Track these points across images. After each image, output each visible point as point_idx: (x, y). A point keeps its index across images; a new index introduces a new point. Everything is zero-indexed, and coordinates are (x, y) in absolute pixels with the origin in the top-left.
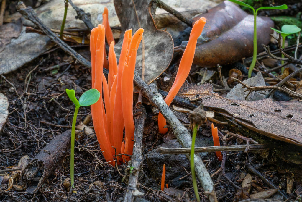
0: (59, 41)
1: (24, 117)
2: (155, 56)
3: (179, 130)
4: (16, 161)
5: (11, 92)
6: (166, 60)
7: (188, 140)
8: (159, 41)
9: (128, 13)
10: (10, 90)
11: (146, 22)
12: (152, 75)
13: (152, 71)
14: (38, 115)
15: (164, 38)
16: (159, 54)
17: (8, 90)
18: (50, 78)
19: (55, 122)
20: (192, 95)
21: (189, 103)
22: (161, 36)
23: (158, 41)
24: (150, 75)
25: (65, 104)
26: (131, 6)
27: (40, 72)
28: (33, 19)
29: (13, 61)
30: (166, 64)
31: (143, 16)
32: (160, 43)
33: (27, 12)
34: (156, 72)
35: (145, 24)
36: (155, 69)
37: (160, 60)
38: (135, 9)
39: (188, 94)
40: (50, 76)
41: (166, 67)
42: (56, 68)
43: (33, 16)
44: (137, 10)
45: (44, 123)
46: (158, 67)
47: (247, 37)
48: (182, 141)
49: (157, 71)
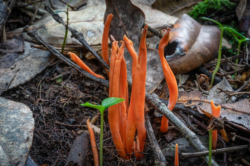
0: (64, 58)
1: (44, 121)
2: (150, 70)
3: (190, 135)
4: (45, 159)
5: (26, 98)
6: (160, 74)
7: (199, 144)
8: (151, 57)
9: (117, 33)
10: (25, 97)
11: (138, 42)
12: (151, 86)
13: (150, 82)
14: (53, 117)
15: (155, 55)
16: (152, 68)
17: (24, 97)
18: (56, 86)
19: (68, 123)
20: (185, 101)
21: (185, 109)
22: (152, 53)
23: (149, 57)
24: (149, 86)
25: (72, 107)
26: (121, 27)
27: (47, 81)
28: (40, 40)
29: (26, 73)
30: (161, 77)
31: (134, 37)
32: (152, 59)
33: (34, 34)
34: (154, 84)
35: (137, 43)
36: (152, 81)
37: (155, 74)
38: (126, 30)
39: (181, 100)
40: (56, 84)
41: (161, 79)
42: (60, 78)
43: (39, 37)
44: (127, 31)
45: (59, 123)
46: (154, 79)
47: (207, 47)
48: (195, 145)
49: (154, 82)
